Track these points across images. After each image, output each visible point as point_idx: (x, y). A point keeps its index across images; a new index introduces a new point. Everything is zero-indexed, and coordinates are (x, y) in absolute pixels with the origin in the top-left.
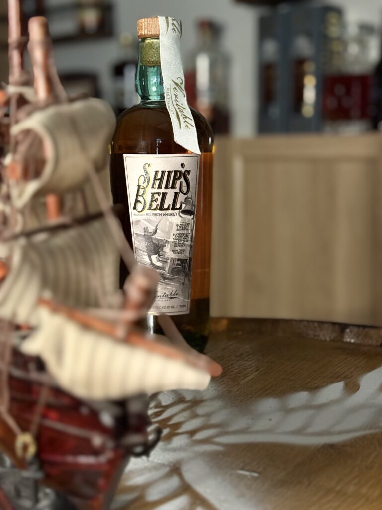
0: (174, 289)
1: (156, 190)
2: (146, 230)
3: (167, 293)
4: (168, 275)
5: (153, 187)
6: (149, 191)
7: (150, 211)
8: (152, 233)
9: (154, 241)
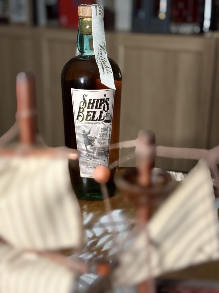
4: (96, 156)
5: (88, 108)
6: (86, 110)
7: (86, 121)
8: (87, 133)
9: (89, 138)
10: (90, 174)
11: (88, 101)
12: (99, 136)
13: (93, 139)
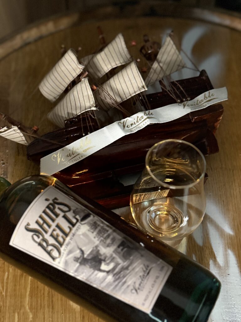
0: (142, 266)
1: (50, 231)
2: (76, 260)
3: (141, 274)
4: (126, 264)
5: (46, 232)
6: (47, 236)
7: (64, 247)
8: (82, 255)
9: (90, 258)
10: (150, 292)
11: (36, 227)
12: (98, 240)
13: (94, 253)
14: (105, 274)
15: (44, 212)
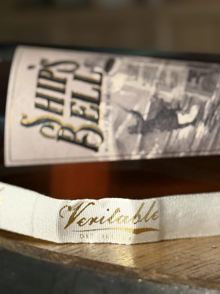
4: (214, 97)
5: (61, 113)
7: (102, 122)
8: (139, 119)
9: (153, 116)
11: (41, 114)
12: (152, 86)
13: (157, 105)
14: (190, 128)
15: (39, 86)
